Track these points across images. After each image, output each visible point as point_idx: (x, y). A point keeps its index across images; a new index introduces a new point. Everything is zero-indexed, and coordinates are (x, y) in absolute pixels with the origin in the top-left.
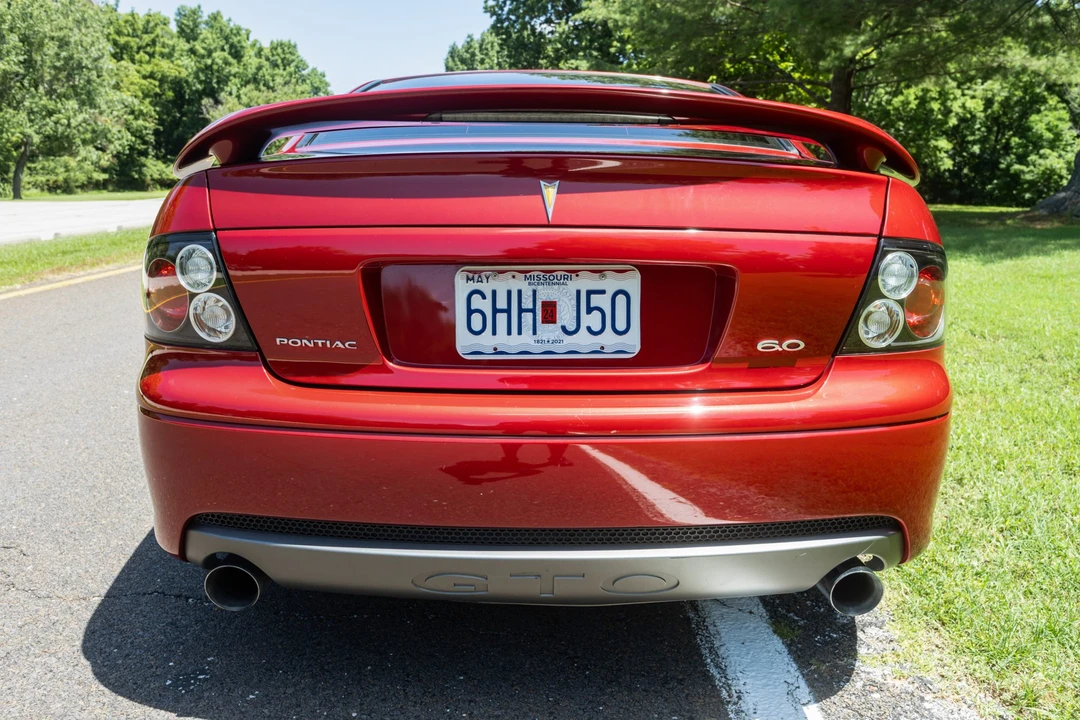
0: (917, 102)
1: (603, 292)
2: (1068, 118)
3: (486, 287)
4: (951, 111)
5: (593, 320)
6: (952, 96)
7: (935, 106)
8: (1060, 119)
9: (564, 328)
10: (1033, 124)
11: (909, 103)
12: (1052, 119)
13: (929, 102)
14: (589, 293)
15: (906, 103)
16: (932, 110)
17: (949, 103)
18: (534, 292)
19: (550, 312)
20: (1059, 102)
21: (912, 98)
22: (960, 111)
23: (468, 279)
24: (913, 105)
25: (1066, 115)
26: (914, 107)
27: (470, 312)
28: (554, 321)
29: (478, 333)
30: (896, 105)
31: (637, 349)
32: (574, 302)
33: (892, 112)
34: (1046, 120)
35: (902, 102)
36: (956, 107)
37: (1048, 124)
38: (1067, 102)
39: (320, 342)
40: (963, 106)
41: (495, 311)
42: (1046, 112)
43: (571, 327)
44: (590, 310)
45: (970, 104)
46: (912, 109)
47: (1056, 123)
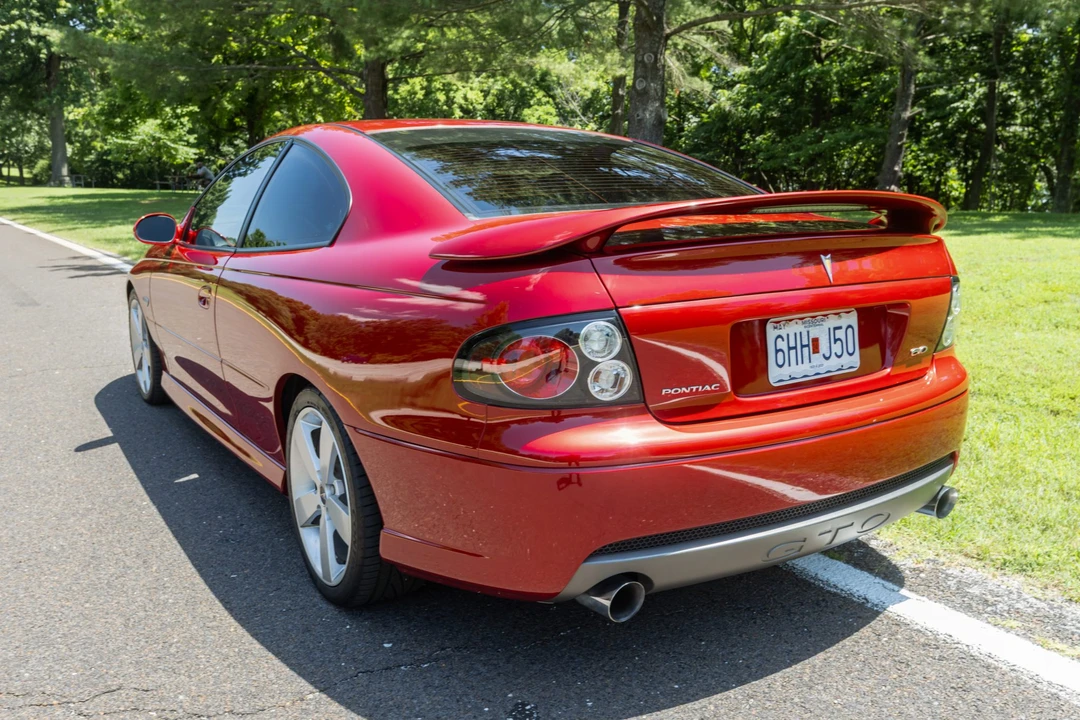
0: (423, 92)
1: (840, 328)
2: (555, 113)
3: (783, 333)
4: (453, 103)
5: (837, 348)
6: (454, 88)
7: (441, 97)
8: (547, 113)
9: (824, 355)
10: (527, 118)
11: (415, 93)
12: (542, 113)
13: (435, 92)
14: (835, 329)
15: (413, 93)
16: (437, 101)
17: (452, 94)
18: (808, 332)
19: (815, 344)
20: (544, 96)
21: (418, 88)
22: (462, 102)
23: (775, 328)
24: (420, 95)
25: (553, 111)
26: (422, 97)
27: (777, 351)
28: (818, 352)
29: (781, 366)
30: (404, 94)
31: (858, 365)
32: (827, 337)
33: (400, 101)
34: (537, 114)
35: (409, 91)
36: (459, 98)
37: (539, 118)
38: (553, 97)
39: (694, 388)
40: (465, 98)
41: (790, 348)
42: (536, 107)
43: (827, 355)
44: (836, 341)
45: (471, 95)
46: (419, 99)
47: (546, 117)
